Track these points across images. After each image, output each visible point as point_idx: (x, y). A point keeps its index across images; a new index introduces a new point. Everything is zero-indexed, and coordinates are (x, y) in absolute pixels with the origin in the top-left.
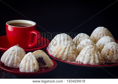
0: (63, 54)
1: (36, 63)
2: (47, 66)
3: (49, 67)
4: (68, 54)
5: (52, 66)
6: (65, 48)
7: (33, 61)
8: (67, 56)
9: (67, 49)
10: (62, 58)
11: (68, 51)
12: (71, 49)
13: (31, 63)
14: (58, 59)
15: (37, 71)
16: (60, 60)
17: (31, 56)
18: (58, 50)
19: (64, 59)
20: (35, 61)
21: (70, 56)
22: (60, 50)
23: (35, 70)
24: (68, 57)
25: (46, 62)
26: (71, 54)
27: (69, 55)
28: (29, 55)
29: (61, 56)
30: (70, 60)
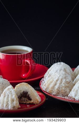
0: (53, 87)
1: (15, 99)
2: (32, 101)
3: (35, 103)
4: (59, 88)
5: (38, 101)
6: (57, 81)
7: (12, 96)
8: (58, 90)
9: (59, 82)
10: (52, 93)
11: (60, 84)
12: (64, 82)
13: (10, 99)
14: (47, 93)
15: (16, 108)
16: (50, 95)
17: (11, 90)
18: (49, 83)
19: (54, 94)
20: (14, 96)
21: (62, 90)
22: (51, 82)
23: (14, 107)
24: (60, 92)
25: (31, 97)
26: (63, 88)
27: (61, 88)
28: (8, 89)
29: (51, 89)
30: (62, 95)
